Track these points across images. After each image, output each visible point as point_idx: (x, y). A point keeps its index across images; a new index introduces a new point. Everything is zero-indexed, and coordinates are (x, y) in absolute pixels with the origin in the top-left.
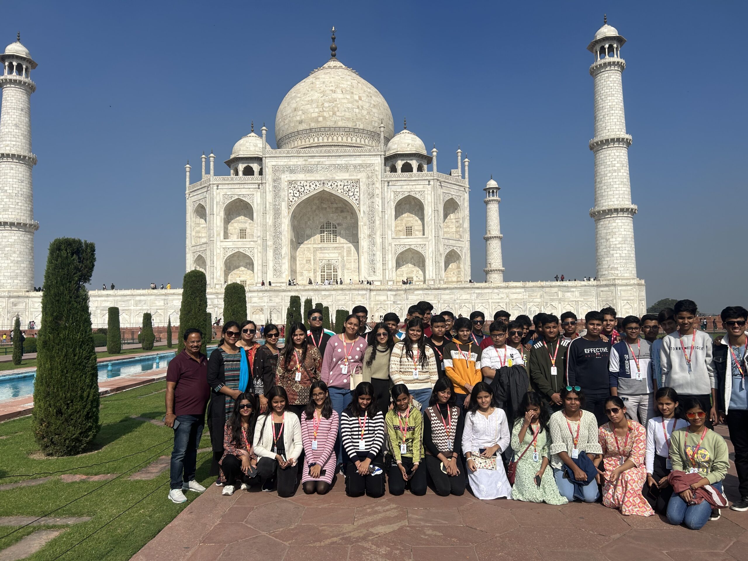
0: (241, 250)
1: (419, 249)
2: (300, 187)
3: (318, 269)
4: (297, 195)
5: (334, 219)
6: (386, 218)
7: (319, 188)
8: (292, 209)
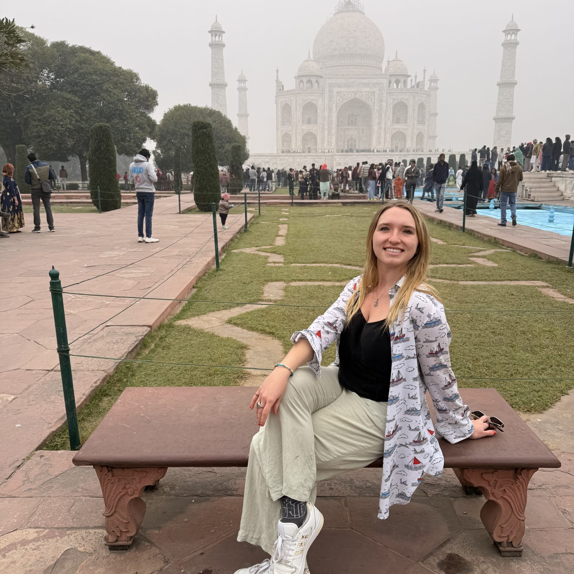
0: (311, 131)
1: (404, 131)
2: (343, 96)
3: (346, 141)
4: (341, 100)
5: (356, 111)
6: (388, 114)
7: (353, 96)
8: (339, 108)
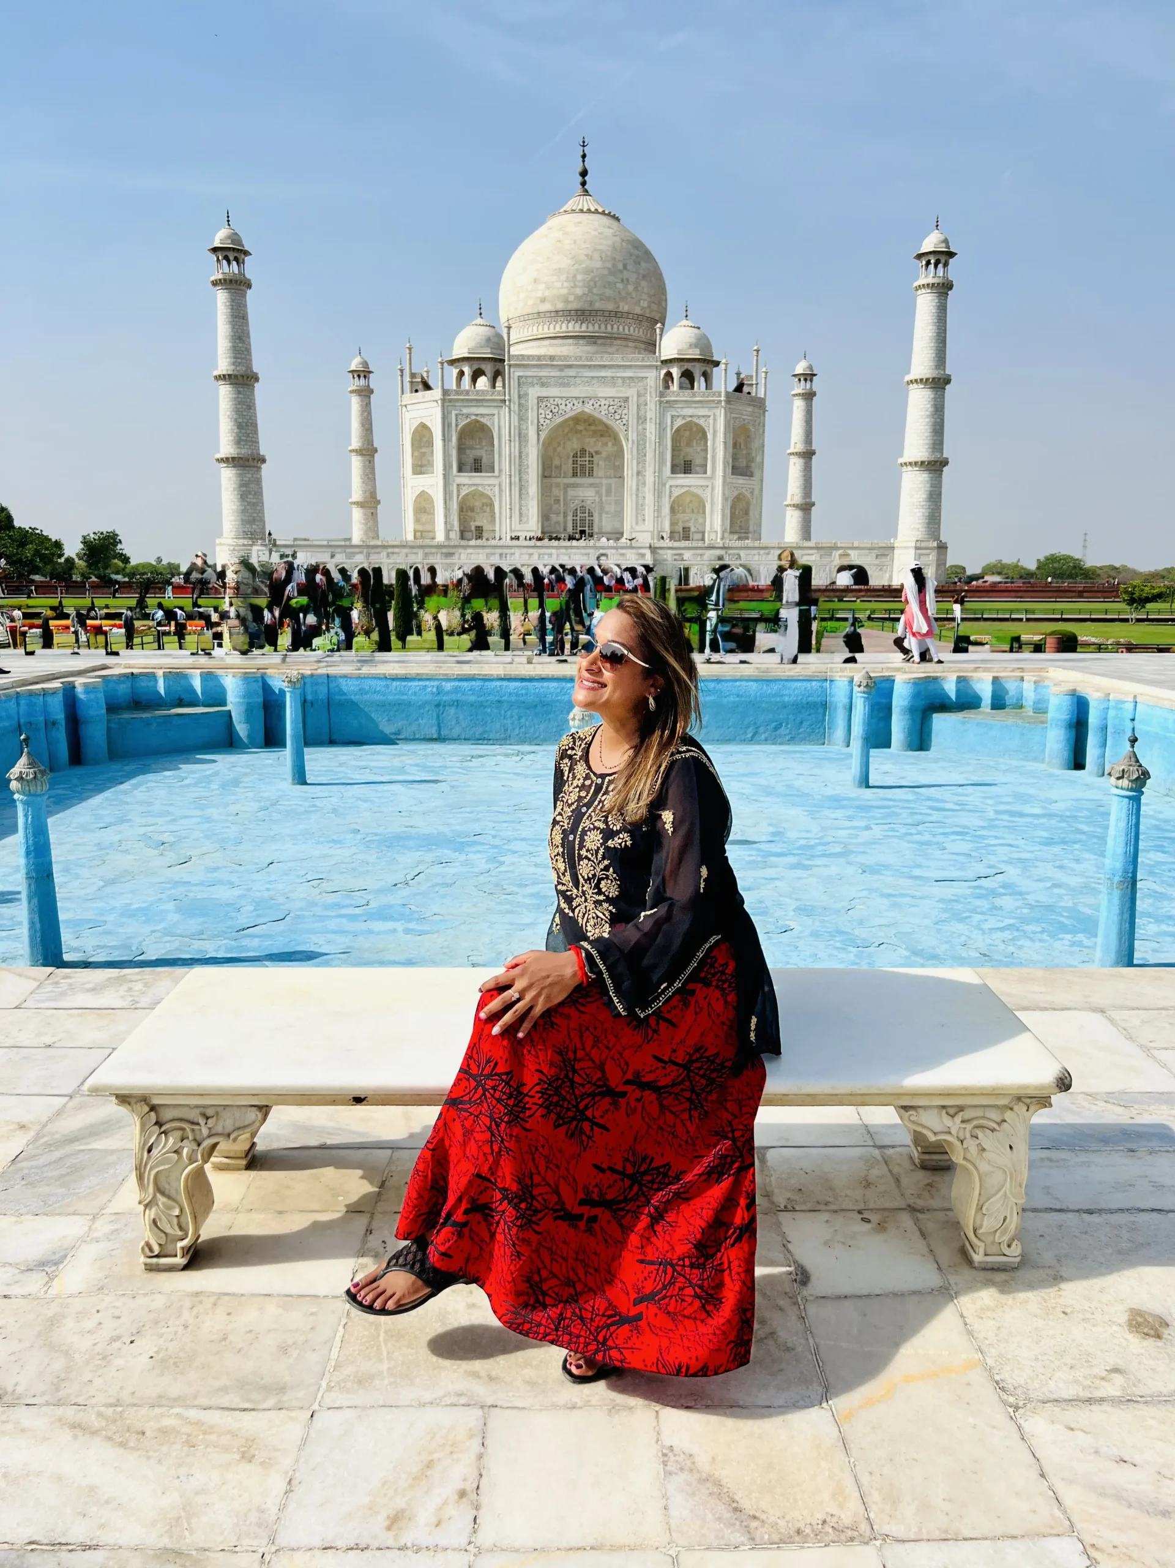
0: (480, 488)
1: (699, 492)
2: (553, 407)
3: (569, 512)
4: (550, 416)
5: (591, 444)
6: (661, 450)
7: (578, 408)
8: (543, 435)
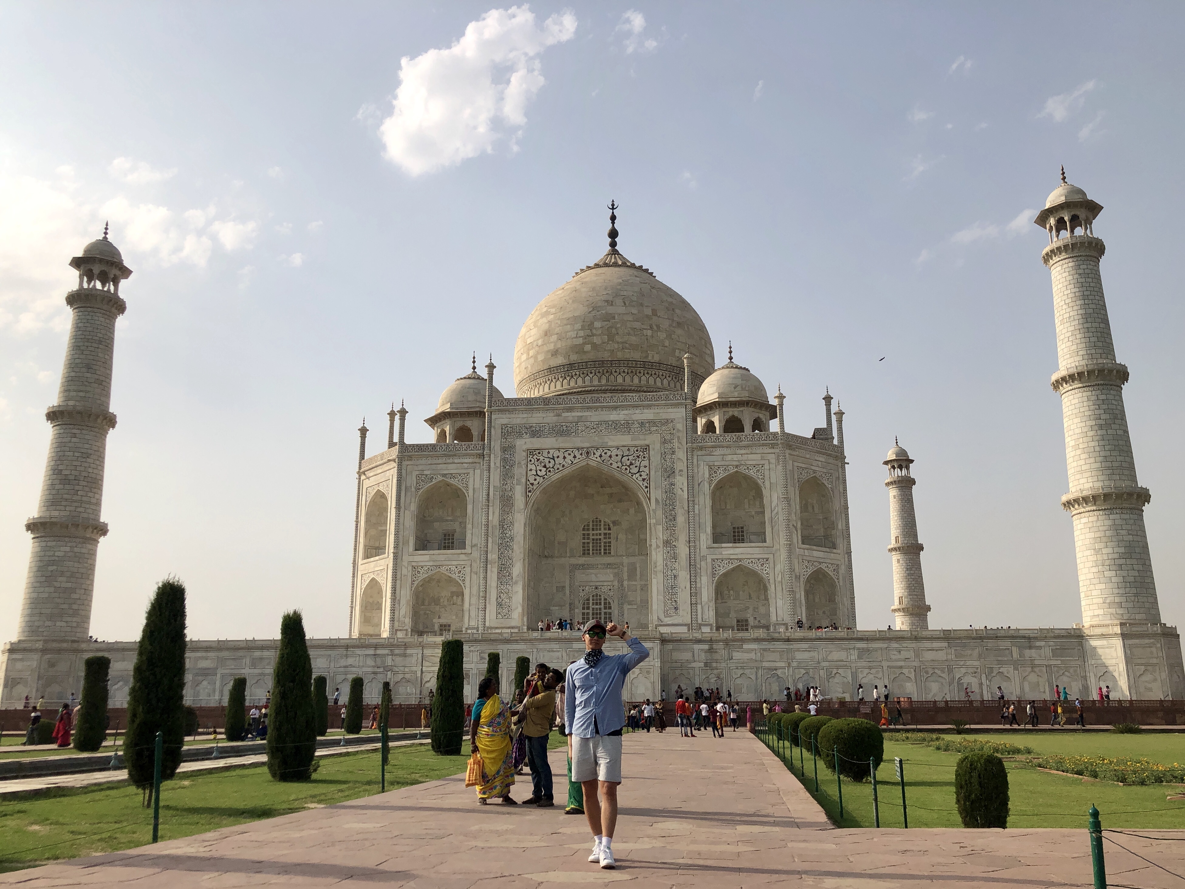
0: (443, 570)
1: (756, 567)
2: (547, 460)
3: (577, 602)
4: (543, 473)
5: (606, 511)
6: (697, 512)
7: (581, 461)
8: (533, 497)
